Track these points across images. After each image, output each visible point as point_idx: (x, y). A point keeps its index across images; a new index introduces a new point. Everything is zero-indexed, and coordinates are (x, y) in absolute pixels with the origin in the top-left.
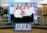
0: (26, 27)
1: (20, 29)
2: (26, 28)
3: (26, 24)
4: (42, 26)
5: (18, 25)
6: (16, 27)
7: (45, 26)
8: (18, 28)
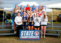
0: (33, 34)
1: (26, 37)
2: (34, 36)
3: (33, 32)
4: (51, 33)
5: (23, 32)
6: (21, 35)
7: (55, 33)
8: (23, 35)
